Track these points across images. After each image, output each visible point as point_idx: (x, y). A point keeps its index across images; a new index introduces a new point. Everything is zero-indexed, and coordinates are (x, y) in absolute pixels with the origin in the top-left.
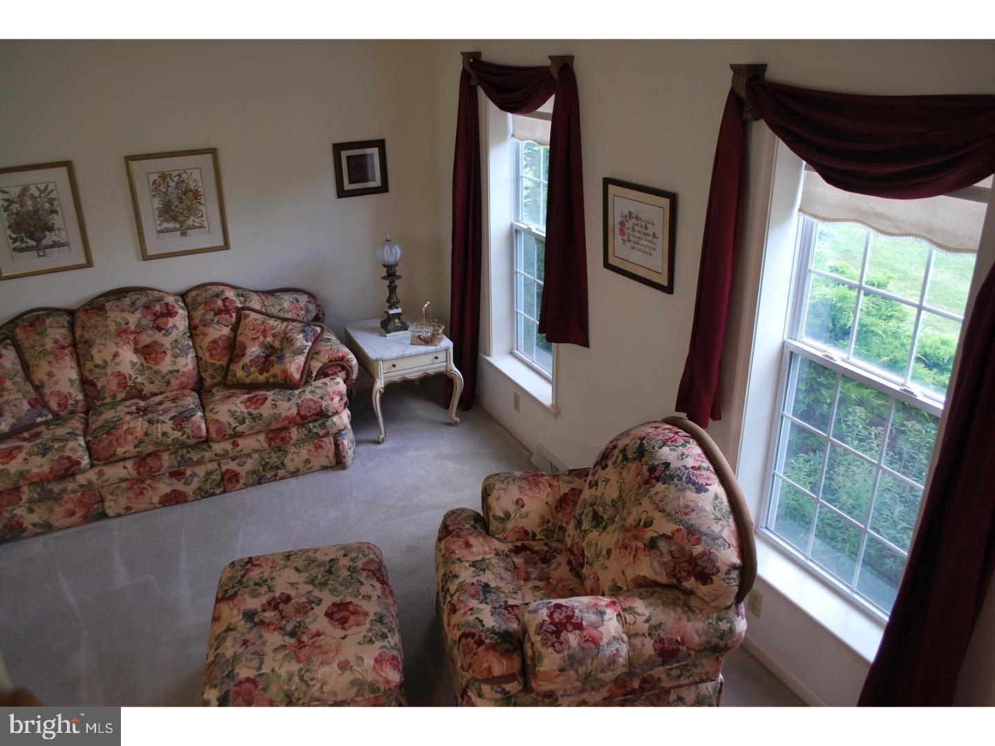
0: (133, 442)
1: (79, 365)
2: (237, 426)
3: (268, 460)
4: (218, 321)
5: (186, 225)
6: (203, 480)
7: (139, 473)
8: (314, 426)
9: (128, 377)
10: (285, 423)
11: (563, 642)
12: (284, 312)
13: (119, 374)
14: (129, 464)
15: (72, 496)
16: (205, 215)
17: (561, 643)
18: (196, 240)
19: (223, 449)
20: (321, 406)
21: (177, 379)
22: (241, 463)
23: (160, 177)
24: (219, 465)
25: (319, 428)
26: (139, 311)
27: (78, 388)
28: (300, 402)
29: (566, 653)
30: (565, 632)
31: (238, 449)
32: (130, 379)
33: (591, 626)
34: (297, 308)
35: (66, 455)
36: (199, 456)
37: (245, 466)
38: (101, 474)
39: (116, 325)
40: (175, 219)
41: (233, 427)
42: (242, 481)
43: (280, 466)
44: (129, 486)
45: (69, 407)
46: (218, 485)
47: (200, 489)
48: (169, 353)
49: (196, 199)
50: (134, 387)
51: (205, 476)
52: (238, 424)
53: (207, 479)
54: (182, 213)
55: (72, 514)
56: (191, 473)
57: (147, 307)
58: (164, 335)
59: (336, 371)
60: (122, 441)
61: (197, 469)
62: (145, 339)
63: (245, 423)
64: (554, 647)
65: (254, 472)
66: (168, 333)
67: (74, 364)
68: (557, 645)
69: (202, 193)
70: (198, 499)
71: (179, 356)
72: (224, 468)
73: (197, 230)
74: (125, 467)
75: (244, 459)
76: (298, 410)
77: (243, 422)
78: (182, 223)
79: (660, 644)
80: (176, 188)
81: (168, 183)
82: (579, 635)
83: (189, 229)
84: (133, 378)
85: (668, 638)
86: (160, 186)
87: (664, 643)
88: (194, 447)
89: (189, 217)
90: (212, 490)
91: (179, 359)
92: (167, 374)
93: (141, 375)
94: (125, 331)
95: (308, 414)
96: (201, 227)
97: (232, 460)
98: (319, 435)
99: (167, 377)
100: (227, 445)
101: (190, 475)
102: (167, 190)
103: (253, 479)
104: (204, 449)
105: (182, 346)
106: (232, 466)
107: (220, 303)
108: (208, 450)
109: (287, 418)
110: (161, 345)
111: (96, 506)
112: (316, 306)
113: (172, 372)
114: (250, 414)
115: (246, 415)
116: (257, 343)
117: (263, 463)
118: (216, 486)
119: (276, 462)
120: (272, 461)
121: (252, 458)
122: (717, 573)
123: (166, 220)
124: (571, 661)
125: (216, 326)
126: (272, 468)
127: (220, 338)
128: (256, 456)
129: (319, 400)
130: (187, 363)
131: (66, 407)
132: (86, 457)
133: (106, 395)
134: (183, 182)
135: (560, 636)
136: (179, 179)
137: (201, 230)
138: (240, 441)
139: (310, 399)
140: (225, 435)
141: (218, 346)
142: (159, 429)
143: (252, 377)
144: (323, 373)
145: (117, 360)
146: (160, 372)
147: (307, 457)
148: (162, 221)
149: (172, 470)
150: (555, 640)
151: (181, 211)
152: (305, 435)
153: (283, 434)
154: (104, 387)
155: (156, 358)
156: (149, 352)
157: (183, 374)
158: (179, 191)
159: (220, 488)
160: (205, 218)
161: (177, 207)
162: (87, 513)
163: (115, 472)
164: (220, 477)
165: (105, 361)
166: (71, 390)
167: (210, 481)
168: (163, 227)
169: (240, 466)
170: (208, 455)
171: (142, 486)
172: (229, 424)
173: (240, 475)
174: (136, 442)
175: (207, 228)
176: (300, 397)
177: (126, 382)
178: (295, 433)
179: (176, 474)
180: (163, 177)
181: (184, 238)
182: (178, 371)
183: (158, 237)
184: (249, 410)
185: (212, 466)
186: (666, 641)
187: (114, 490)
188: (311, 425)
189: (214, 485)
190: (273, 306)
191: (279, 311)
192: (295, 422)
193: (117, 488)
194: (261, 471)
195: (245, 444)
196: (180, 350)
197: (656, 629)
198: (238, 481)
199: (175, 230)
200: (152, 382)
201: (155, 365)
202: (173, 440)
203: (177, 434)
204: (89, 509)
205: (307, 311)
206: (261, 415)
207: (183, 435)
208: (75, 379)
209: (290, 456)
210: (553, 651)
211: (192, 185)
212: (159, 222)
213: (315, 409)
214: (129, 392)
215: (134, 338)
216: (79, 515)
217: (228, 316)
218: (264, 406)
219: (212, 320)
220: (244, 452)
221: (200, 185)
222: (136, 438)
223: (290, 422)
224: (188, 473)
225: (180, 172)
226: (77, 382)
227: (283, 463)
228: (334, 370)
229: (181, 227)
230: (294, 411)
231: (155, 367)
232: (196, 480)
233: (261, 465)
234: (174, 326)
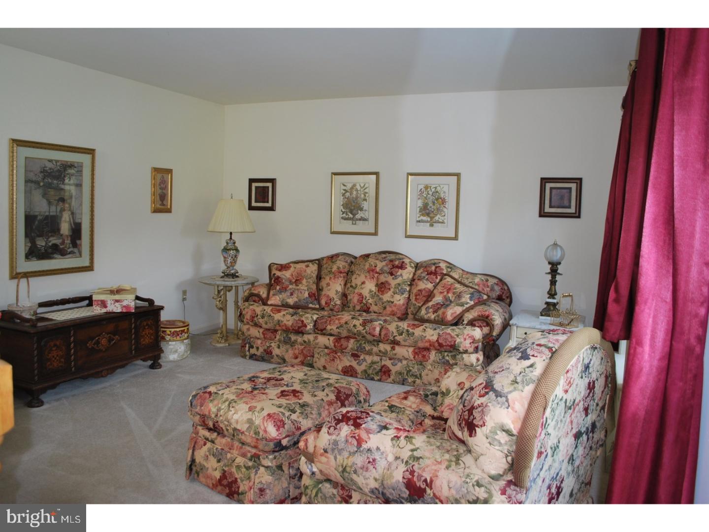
0: (337, 324)
1: (345, 285)
2: (397, 336)
3: (411, 368)
4: (427, 279)
5: (434, 220)
6: (368, 365)
7: (335, 346)
8: (448, 355)
9: (364, 297)
10: (427, 345)
11: (337, 429)
12: (473, 284)
13: (360, 295)
14: (332, 338)
15: (299, 346)
16: (446, 215)
17: (335, 429)
18: (438, 230)
19: (384, 349)
20: (455, 341)
21: (390, 307)
22: (394, 364)
23: (424, 187)
24: (381, 360)
25: (450, 357)
26: (386, 262)
27: (339, 297)
28: (441, 333)
29: (334, 437)
30: (345, 423)
31: (394, 352)
32: (365, 299)
33: (365, 430)
34: (484, 285)
35: (302, 319)
36: (369, 348)
37: (396, 366)
38: (316, 338)
39: (370, 266)
40: (428, 215)
41: (394, 335)
42: (392, 377)
43: (418, 376)
44: (328, 352)
45: (331, 306)
46: (377, 373)
47: (365, 371)
48: (392, 290)
49: (443, 204)
50: (365, 305)
51: (370, 364)
52: (397, 335)
53: (371, 367)
54: (433, 212)
55: (296, 358)
56: (363, 358)
57: (391, 261)
58: (393, 278)
59: (482, 325)
60: (332, 322)
61: (367, 357)
62: (383, 278)
63: (402, 335)
64: (329, 429)
65: (400, 373)
66: (396, 278)
67: (343, 283)
68: (332, 429)
69: (447, 201)
70: (363, 379)
71: (397, 293)
72: (383, 363)
73: (440, 224)
74: (329, 339)
75: (397, 362)
76: (438, 338)
77: (401, 334)
78: (432, 218)
79: (410, 474)
80: (432, 195)
81: (428, 191)
82: (352, 431)
83: (435, 223)
84: (367, 299)
85: (418, 473)
86: (423, 193)
87: (413, 476)
88: (369, 342)
89: (436, 215)
90: (372, 376)
91: (396, 295)
92: (385, 302)
93: (372, 299)
94: (373, 271)
95: (444, 344)
96: (443, 222)
97: (389, 359)
98: (449, 364)
99: (385, 304)
100: (388, 347)
101: (362, 359)
102: (427, 196)
103: (399, 379)
104: (374, 345)
105: (401, 288)
106: (388, 363)
107: (433, 268)
108: (376, 346)
109: (429, 341)
110: (389, 284)
111: (309, 358)
112: (502, 289)
113: (389, 302)
114: (408, 331)
115: (404, 331)
116: (442, 296)
117: (408, 369)
118: (376, 373)
119: (416, 372)
120: (413, 370)
121: (401, 362)
122: (481, 426)
123: (423, 215)
124: (334, 447)
125: (425, 281)
126: (413, 375)
127: (424, 289)
128: (405, 362)
129: (455, 337)
130: (400, 300)
131: (329, 305)
132: (312, 325)
133: (351, 305)
134: (437, 192)
135: (339, 424)
136: (435, 190)
137: (443, 224)
138: (397, 347)
139: (449, 334)
140: (388, 339)
141: (422, 293)
142: (354, 322)
143: (429, 315)
144: (472, 323)
145: (363, 286)
146: (383, 299)
147: (438, 377)
148: (420, 215)
149: (354, 352)
150: (334, 425)
151: (433, 210)
152: (440, 360)
153: (425, 353)
154: (351, 300)
155: (383, 291)
156: (382, 287)
157: (395, 306)
158: (434, 198)
159: (378, 376)
160: (446, 217)
161: (431, 207)
162: (304, 360)
163: (323, 340)
164: (379, 368)
165: (356, 285)
166: (335, 297)
167: (372, 368)
168: (420, 219)
169: (393, 365)
170: (375, 349)
171: (335, 355)
172: (393, 332)
173: (391, 372)
174: (339, 325)
175: (446, 223)
176: (443, 330)
177: (362, 300)
178: (433, 355)
179: (355, 356)
180: (426, 187)
181: (432, 228)
182: (393, 302)
183: (416, 225)
184: (408, 328)
185: (376, 359)
186: (416, 474)
187: (320, 352)
188: (446, 354)
189: (374, 373)
190: (467, 278)
191: (470, 282)
192: (434, 346)
193: (322, 351)
194: (405, 374)
195: (400, 351)
196: (399, 290)
197: (414, 460)
198: (389, 376)
199: (427, 222)
200: (376, 305)
201: (381, 295)
202: (357, 331)
203: (361, 328)
204: (305, 358)
205: (492, 290)
206: (414, 334)
207: (363, 330)
208: (340, 292)
209: (426, 371)
210: (327, 432)
211: (442, 196)
212: (419, 215)
213: (450, 342)
214: (362, 307)
215: (377, 277)
216: (299, 360)
217: (435, 277)
218: (418, 329)
219: (424, 277)
220: (397, 356)
221: (447, 195)
222: (340, 323)
223: (430, 345)
224: (362, 357)
225: (437, 186)
226: (340, 293)
227: (420, 375)
228: (480, 323)
229: (431, 220)
230: (435, 338)
231: (381, 296)
232: (365, 363)
233: (406, 370)
234: (401, 275)
